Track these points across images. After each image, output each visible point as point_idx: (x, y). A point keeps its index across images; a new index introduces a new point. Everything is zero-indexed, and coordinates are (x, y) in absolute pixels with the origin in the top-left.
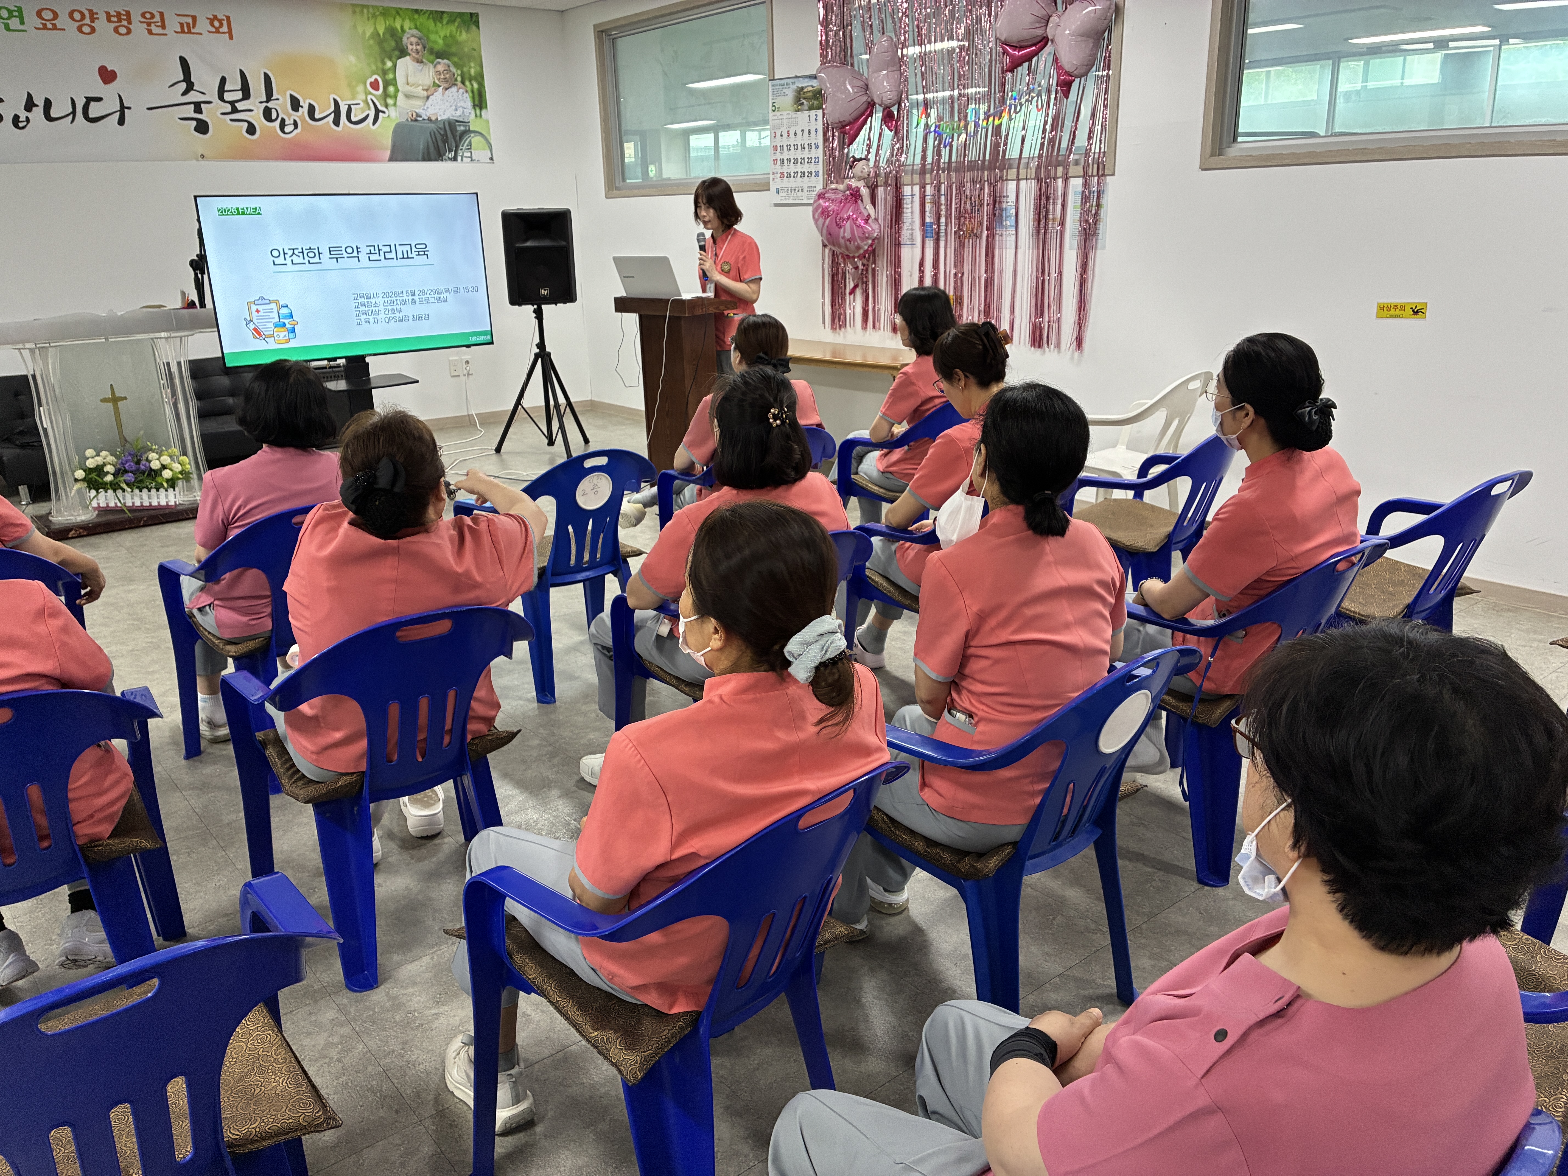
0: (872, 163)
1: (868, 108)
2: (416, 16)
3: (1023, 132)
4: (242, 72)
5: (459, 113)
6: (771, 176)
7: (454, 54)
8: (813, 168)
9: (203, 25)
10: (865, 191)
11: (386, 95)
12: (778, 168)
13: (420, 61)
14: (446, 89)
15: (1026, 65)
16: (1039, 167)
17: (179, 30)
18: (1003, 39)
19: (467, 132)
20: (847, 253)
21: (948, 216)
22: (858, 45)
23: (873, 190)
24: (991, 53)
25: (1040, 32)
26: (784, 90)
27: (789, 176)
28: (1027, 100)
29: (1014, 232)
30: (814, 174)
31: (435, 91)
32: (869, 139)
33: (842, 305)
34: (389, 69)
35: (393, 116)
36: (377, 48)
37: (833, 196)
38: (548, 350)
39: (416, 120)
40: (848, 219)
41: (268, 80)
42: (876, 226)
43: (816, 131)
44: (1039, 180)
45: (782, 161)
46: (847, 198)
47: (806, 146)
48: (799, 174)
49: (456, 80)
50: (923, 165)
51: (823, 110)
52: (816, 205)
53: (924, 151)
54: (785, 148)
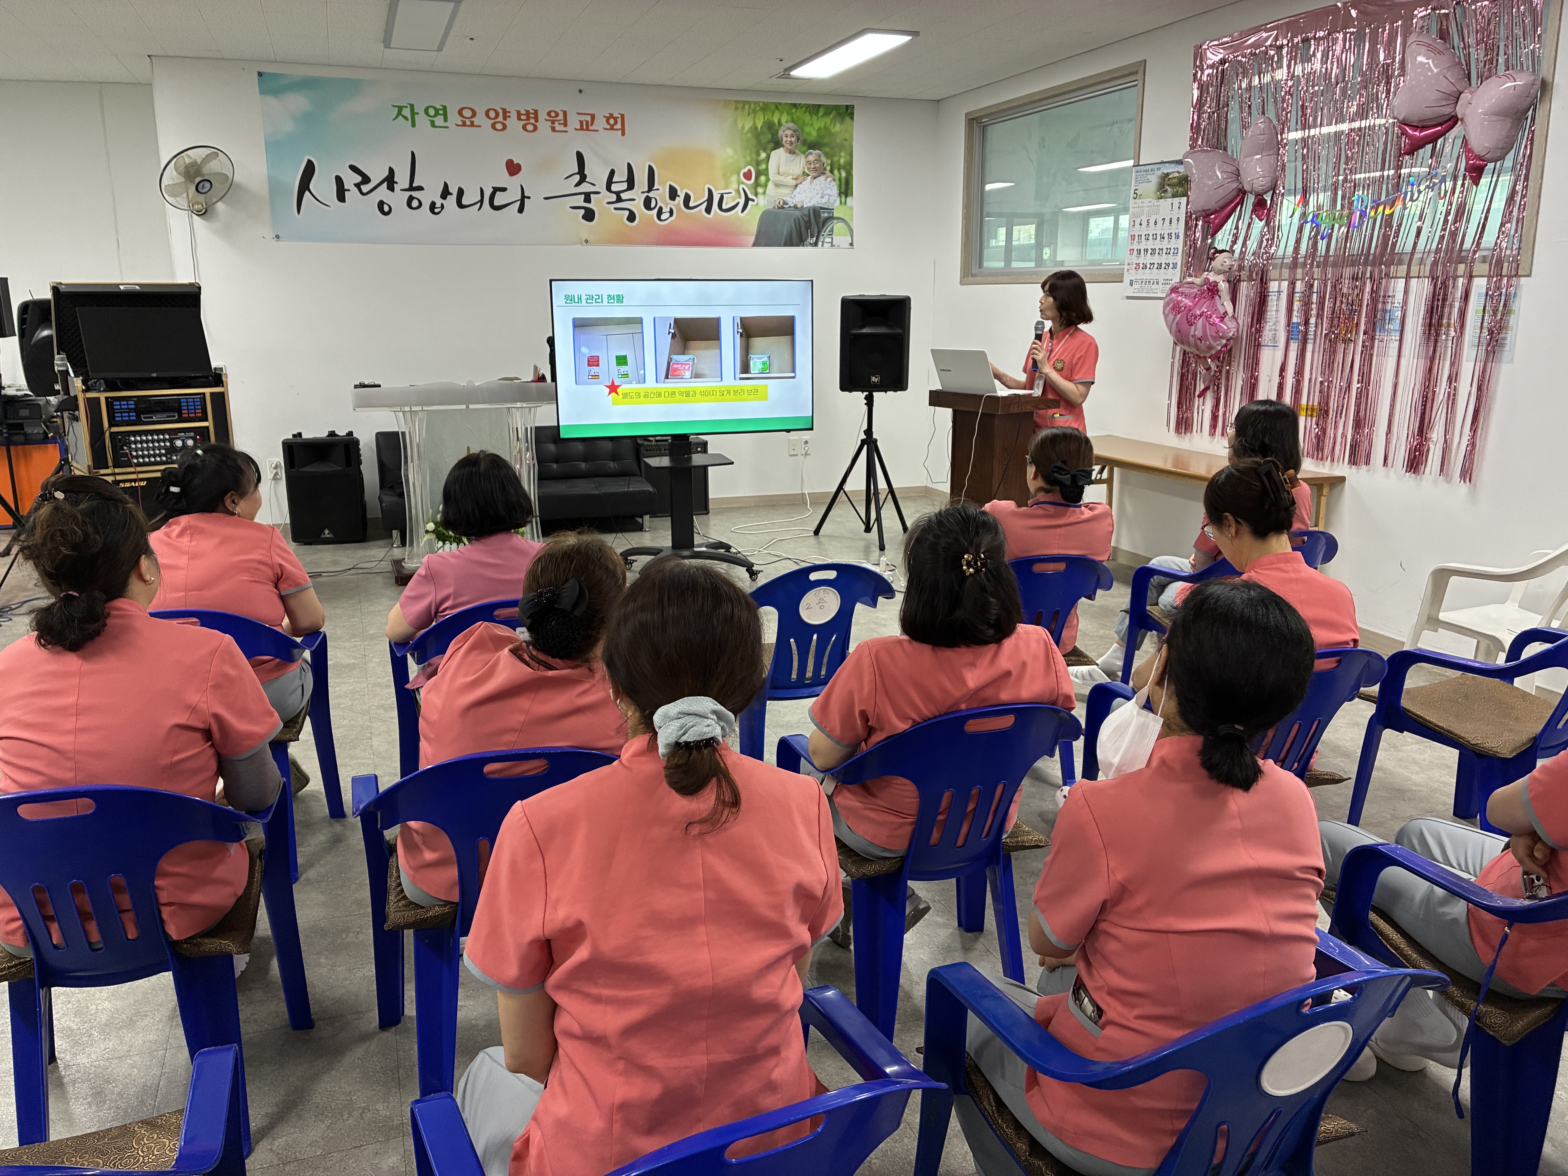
0: (1237, 255)
1: (1238, 195)
2: (794, 110)
3: (1419, 223)
4: (629, 166)
5: (824, 200)
6: (1126, 267)
7: (825, 145)
8: (1171, 259)
9: (600, 123)
10: (1223, 286)
11: (757, 184)
12: (1134, 259)
13: (792, 152)
14: (815, 178)
15: (1429, 147)
16: (1435, 263)
17: (578, 127)
18: (1401, 118)
19: (831, 218)
20: (1197, 353)
21: (1320, 316)
22: (1234, 128)
23: (1235, 285)
24: (1387, 134)
25: (1447, 110)
26: (1148, 177)
27: (1145, 267)
28: (1428, 187)
29: (1398, 338)
30: (1171, 266)
31: (804, 180)
32: (1237, 228)
33: (1190, 408)
34: (763, 160)
35: (762, 203)
36: (754, 141)
37: (1187, 291)
38: (874, 436)
39: (782, 208)
40: (1201, 316)
41: (651, 171)
42: (1232, 325)
43: (1178, 220)
44: (1434, 278)
45: (1139, 251)
46: (1202, 294)
47: (1166, 236)
48: (1156, 266)
49: (825, 169)
50: (1295, 259)
51: (1188, 197)
52: (1167, 299)
53: (1298, 242)
54: (1143, 237)
